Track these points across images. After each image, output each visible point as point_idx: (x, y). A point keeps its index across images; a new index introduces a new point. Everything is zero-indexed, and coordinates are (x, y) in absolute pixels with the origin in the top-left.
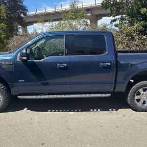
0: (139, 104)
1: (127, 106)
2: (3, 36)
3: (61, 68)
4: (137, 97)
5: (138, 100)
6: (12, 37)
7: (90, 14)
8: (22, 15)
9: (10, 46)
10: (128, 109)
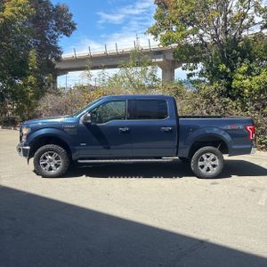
0: (203, 171)
1: (191, 174)
2: (30, 94)
3: (123, 132)
4: (200, 163)
5: (202, 167)
6: (43, 95)
7: (161, 60)
8: (53, 60)
9: (40, 109)
10: (192, 178)
